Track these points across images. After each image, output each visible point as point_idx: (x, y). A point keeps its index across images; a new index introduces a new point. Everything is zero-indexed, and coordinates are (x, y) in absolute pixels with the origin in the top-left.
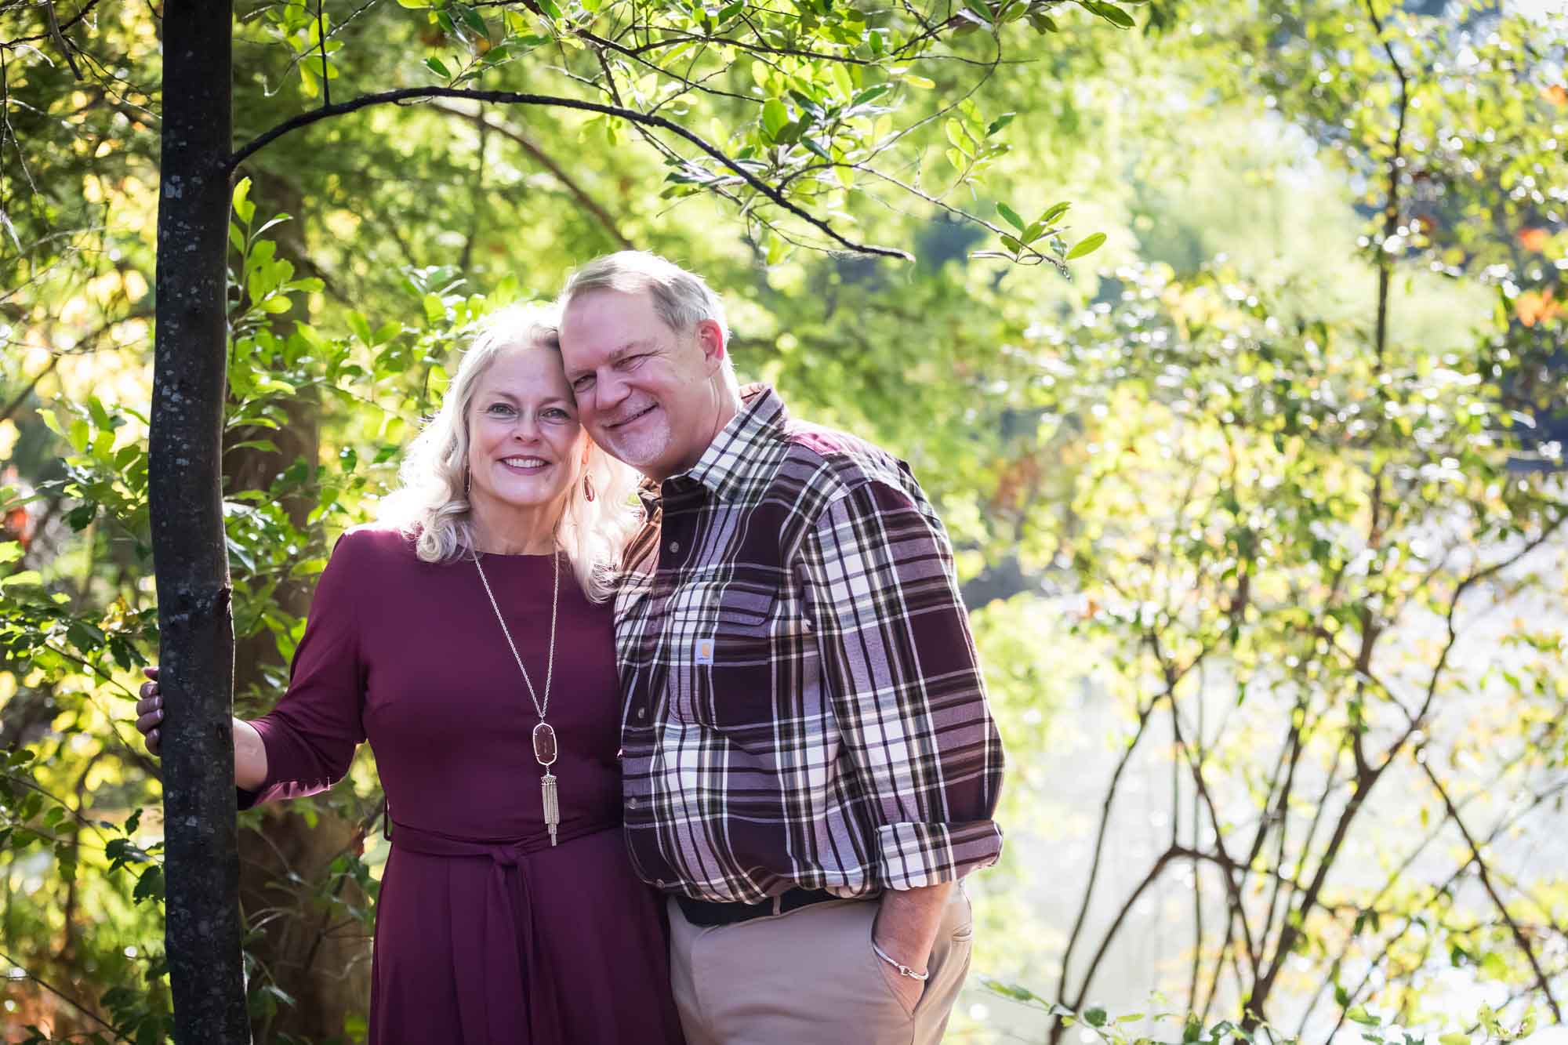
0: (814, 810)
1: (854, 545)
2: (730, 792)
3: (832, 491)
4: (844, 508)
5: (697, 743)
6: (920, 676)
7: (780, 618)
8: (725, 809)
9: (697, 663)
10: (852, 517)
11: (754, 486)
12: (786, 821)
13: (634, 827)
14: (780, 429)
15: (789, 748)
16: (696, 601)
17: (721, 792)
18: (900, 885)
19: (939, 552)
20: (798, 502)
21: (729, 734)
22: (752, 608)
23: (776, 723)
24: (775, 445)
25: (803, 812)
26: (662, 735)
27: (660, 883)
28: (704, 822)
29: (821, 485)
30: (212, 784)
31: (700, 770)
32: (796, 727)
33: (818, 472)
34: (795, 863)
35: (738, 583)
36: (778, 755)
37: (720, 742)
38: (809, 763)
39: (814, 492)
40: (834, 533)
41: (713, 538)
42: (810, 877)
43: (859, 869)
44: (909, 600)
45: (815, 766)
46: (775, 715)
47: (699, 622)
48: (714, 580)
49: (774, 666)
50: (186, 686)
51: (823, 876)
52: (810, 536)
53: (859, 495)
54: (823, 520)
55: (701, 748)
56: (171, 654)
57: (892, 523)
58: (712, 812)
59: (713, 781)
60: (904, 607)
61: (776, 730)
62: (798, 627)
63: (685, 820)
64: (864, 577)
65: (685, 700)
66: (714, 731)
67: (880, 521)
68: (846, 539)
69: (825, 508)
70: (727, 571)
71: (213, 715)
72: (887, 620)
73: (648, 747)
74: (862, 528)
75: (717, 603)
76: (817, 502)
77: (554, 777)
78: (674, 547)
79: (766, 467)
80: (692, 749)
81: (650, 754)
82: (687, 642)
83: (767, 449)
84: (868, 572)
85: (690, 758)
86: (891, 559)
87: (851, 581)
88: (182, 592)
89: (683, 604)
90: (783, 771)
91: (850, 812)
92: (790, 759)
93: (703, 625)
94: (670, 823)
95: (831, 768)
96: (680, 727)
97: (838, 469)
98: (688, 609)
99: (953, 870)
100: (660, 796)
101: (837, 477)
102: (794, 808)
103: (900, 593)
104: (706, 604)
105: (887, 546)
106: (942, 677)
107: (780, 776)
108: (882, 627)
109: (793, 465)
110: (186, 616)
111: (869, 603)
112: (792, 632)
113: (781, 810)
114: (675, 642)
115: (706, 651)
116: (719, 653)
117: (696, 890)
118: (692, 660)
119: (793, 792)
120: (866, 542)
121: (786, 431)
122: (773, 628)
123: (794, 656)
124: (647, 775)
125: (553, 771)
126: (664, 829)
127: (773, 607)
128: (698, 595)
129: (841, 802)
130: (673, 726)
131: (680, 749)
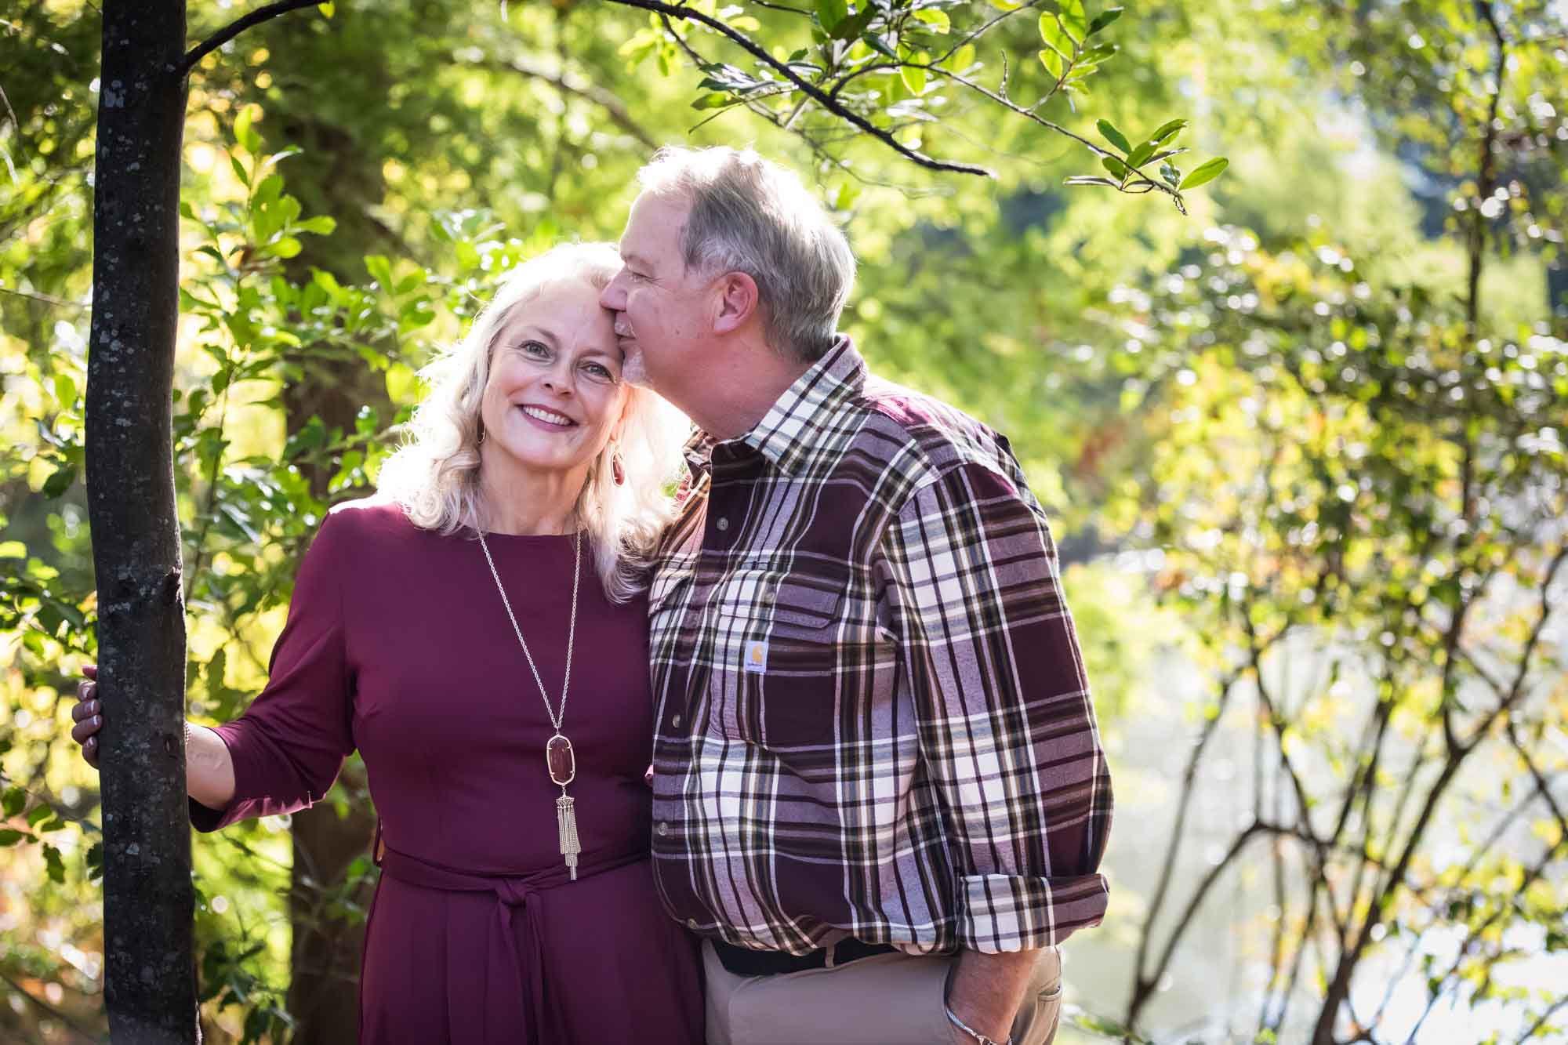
0: (879, 852)
1: (944, 541)
2: (779, 825)
3: (920, 476)
4: (934, 496)
5: (742, 764)
6: (1021, 700)
7: (848, 621)
8: (772, 844)
9: (745, 669)
10: (943, 508)
11: (822, 458)
12: (845, 863)
13: (665, 857)
14: (858, 390)
15: (853, 778)
16: (747, 594)
17: (767, 823)
18: (987, 947)
19: (1045, 549)
20: (877, 488)
21: (781, 756)
22: (814, 608)
23: (838, 746)
24: (851, 411)
25: (866, 854)
26: (699, 752)
27: (693, 923)
28: (745, 858)
29: (906, 466)
30: (159, 804)
31: (744, 795)
32: (862, 752)
33: (902, 452)
34: (854, 911)
35: (797, 576)
36: (839, 785)
37: (770, 763)
38: (876, 796)
39: (897, 475)
40: (921, 525)
41: (769, 517)
42: (872, 930)
43: (931, 925)
44: (1008, 608)
45: (883, 800)
46: (837, 737)
47: (750, 619)
48: (769, 569)
49: (839, 679)
50: (127, 689)
51: (887, 929)
52: (892, 528)
53: (952, 480)
54: (908, 510)
55: (746, 770)
56: (111, 650)
57: (991, 515)
58: (757, 847)
59: (759, 810)
60: (1003, 617)
61: (838, 754)
62: (871, 634)
63: (723, 855)
64: (956, 580)
65: (730, 712)
66: (762, 751)
67: (977, 513)
68: (935, 534)
69: (911, 495)
70: (784, 559)
71: (159, 722)
72: (982, 632)
73: (682, 764)
74: (954, 521)
75: (772, 599)
76: (901, 488)
77: (572, 799)
78: (723, 524)
79: (838, 436)
80: (736, 769)
81: (684, 772)
82: (735, 643)
83: (840, 415)
84: (960, 574)
85: (732, 781)
86: (989, 559)
87: (940, 584)
88: (123, 576)
89: (731, 596)
90: (845, 805)
91: (924, 855)
92: (854, 791)
93: (754, 624)
94: (705, 856)
95: (902, 803)
96: (722, 742)
97: (927, 449)
98: (737, 603)
99: (1053, 933)
100: (694, 823)
101: (926, 459)
102: (855, 850)
103: (999, 600)
104: (759, 599)
105: (985, 544)
106: (1047, 701)
107: (840, 811)
108: (976, 641)
109: (872, 439)
110: (127, 606)
111: (961, 611)
112: (863, 640)
113: (840, 850)
114: (720, 641)
115: (758, 654)
116: (773, 659)
117: (734, 935)
118: (741, 664)
119: (855, 830)
120: (959, 537)
121: (864, 394)
122: (841, 632)
123: (863, 668)
124: (680, 797)
125: (570, 790)
126: (698, 863)
127: (839, 606)
128: (750, 586)
129: (915, 843)
130: (713, 741)
131: (721, 769)
